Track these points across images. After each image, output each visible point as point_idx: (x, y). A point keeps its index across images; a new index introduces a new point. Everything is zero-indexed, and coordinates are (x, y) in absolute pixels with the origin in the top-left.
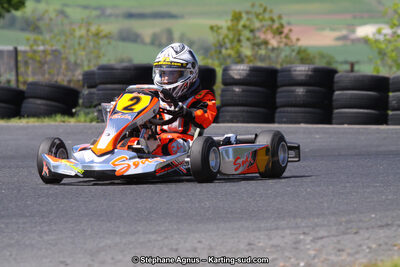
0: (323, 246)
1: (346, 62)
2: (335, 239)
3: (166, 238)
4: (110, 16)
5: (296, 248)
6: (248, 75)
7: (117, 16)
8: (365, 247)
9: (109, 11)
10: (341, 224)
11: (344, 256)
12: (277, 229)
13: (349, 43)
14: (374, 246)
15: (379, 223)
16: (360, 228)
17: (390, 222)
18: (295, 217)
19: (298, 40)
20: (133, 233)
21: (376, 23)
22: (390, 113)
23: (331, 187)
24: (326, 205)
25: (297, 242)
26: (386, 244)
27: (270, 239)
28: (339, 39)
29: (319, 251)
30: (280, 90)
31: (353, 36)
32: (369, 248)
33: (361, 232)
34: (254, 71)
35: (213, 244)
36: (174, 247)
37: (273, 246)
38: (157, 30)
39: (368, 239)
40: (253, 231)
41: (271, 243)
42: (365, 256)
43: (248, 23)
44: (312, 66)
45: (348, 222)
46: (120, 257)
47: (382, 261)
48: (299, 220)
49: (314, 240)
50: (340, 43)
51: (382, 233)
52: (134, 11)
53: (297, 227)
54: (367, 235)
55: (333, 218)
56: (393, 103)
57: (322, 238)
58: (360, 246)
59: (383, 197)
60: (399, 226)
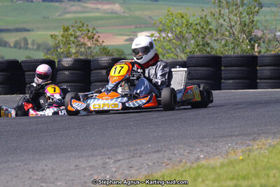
0: (120, 165)
2: (127, 161)
3: (26, 164)
5: (104, 167)
6: (73, 64)
8: (145, 165)
10: (130, 151)
11: (133, 171)
12: (92, 156)
14: (150, 164)
15: (153, 150)
16: (142, 154)
17: (160, 149)
18: (103, 148)
19: (103, 42)
21: (149, 30)
23: (124, 130)
24: (121, 140)
25: (105, 163)
26: (158, 162)
27: (88, 162)
28: (127, 40)
29: (118, 168)
30: (92, 72)
32: (148, 165)
33: (143, 156)
34: (77, 61)
35: (54, 167)
36: (31, 169)
38: (17, 38)
40: (78, 158)
41: (89, 164)
42: (146, 170)
43: (73, 33)
44: (111, 57)
45: (137, 149)
47: (156, 172)
48: (106, 150)
49: (115, 162)
50: (128, 43)
51: (155, 156)
53: (105, 154)
54: (146, 157)
55: (126, 148)
57: (119, 160)
58: (142, 164)
59: (156, 134)
60: (165, 151)
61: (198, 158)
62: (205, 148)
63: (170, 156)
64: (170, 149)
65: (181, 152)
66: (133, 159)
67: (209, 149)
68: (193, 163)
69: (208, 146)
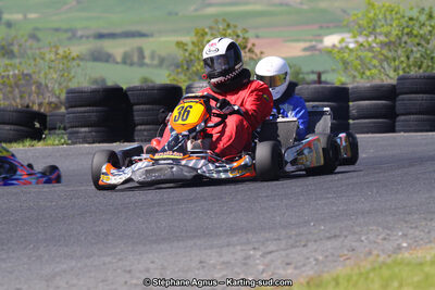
0: (272, 261)
1: (313, 72)
2: (283, 253)
3: (120, 260)
4: (81, 37)
5: (245, 264)
7: (88, 37)
8: (312, 260)
9: (79, 33)
10: (290, 237)
12: (228, 245)
13: (317, 52)
14: (321, 258)
15: (327, 235)
16: (308, 241)
17: (338, 233)
18: (247, 232)
19: (261, 53)
20: (89, 257)
22: (351, 121)
24: (278, 218)
25: (248, 257)
26: (333, 255)
27: (221, 256)
28: (305, 49)
29: (267, 266)
31: (320, 46)
32: (316, 260)
33: (310, 244)
35: (165, 264)
36: (128, 269)
37: (223, 263)
38: (127, 49)
39: (316, 251)
40: (205, 249)
41: (222, 260)
42: (312, 268)
45: (301, 234)
46: (75, 281)
47: (328, 272)
48: (250, 236)
49: (263, 255)
50: (308, 53)
51: (329, 244)
52: (105, 31)
53: (248, 242)
54: (315, 247)
55: (284, 232)
56: (353, 112)
57: (270, 252)
58: (308, 258)
59: (335, 208)
60: (346, 237)
61: (399, 248)
62: (411, 231)
63: (354, 244)
64: (355, 233)
65: (372, 238)
66: (294, 250)
67: (417, 233)
68: (389, 256)
69: (416, 227)
